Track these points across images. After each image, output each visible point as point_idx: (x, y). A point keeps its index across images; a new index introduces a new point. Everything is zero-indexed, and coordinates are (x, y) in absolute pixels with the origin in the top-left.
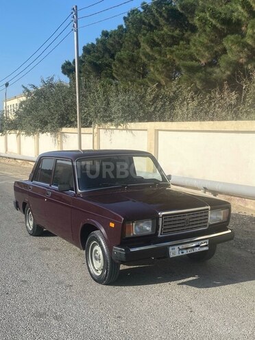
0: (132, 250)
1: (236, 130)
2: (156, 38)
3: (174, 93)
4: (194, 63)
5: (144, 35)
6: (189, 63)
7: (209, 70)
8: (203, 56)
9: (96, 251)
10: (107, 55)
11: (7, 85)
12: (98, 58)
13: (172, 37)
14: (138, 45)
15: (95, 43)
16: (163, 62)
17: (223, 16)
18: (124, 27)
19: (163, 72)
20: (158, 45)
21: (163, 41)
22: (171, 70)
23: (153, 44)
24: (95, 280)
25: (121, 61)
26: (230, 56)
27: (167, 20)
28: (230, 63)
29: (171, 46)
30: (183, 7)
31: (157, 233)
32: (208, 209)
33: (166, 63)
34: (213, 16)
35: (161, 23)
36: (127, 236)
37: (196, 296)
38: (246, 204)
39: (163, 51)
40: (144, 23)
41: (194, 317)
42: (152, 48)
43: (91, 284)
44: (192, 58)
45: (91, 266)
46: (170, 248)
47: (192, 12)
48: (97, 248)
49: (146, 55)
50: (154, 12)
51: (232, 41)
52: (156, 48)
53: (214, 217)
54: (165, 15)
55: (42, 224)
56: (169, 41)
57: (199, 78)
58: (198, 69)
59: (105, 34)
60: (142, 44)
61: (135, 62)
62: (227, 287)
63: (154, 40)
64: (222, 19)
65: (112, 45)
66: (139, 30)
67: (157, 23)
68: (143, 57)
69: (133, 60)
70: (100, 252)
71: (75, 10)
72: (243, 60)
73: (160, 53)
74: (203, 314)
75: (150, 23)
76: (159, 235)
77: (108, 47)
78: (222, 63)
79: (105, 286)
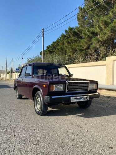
0: (53, 97)
1: (97, 65)
2: (69, 41)
3: (75, 57)
4: (82, 48)
5: (66, 40)
6: (80, 48)
7: (87, 50)
8: (85, 46)
9: (38, 100)
10: (54, 49)
11: (22, 58)
12: (51, 49)
13: (75, 40)
14: (63, 44)
15: (50, 45)
16: (71, 48)
17: (92, 31)
18: (60, 39)
19: (71, 51)
20: (70, 43)
21: (72, 42)
22: (74, 51)
23: (68, 43)
24: (37, 113)
25: (58, 49)
26: (94, 45)
27: (73, 35)
28: (94, 48)
29: (74, 43)
30: (79, 31)
31: (65, 91)
32: (88, 82)
33: (73, 49)
34: (88, 31)
35: (71, 36)
36: (51, 91)
37: (83, 121)
38: (101, 92)
39: (72, 45)
40: (66, 36)
41: (82, 130)
42: (68, 44)
43: (35, 115)
44: (81, 46)
45: (36, 107)
46: (71, 98)
47: (81, 33)
48: (39, 99)
49: (66, 47)
50: (69, 32)
51: (95, 39)
52: (69, 44)
53: (91, 87)
54: (72, 33)
55: (22, 94)
56: (73, 41)
57: (84, 53)
58: (83, 50)
59: (54, 42)
60: (65, 43)
61: (63, 50)
62: (97, 118)
63: (69, 42)
64: (91, 32)
65: (56, 45)
66: (64, 39)
67: (70, 36)
68: (65, 48)
69: (62, 49)
70: (40, 101)
71: (43, 30)
72: (98, 47)
73: (70, 45)
74: (87, 129)
75: (67, 36)
76: (66, 92)
77: (54, 46)
78: (91, 47)
79: (41, 116)
